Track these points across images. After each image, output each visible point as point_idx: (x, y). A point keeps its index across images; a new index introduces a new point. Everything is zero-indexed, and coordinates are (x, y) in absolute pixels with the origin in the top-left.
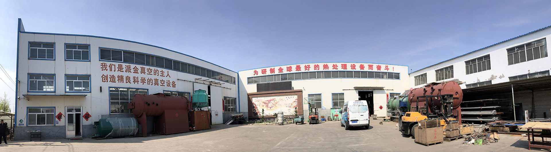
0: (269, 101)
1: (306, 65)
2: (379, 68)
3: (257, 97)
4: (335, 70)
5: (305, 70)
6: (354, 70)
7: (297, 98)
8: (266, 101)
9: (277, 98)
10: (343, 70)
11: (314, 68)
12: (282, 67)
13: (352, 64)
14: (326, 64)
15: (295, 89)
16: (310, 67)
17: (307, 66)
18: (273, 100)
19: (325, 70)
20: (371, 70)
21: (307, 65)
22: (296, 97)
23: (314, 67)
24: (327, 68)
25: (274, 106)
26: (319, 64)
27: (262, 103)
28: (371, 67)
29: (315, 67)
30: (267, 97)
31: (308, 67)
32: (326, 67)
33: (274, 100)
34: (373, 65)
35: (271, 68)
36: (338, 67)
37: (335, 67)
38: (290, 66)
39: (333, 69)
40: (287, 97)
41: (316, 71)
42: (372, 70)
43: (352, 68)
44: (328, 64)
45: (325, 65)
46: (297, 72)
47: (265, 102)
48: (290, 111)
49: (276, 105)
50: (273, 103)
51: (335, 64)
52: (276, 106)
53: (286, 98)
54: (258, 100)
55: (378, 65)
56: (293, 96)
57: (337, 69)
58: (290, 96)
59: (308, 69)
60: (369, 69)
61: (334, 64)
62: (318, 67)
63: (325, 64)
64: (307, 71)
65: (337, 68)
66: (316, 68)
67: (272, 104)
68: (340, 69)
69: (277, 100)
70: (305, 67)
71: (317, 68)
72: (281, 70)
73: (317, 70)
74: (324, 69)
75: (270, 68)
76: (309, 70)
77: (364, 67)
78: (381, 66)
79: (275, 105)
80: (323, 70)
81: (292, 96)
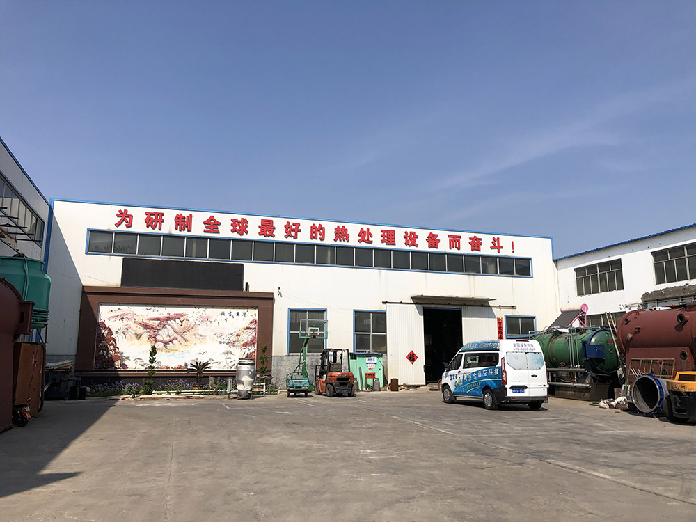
0: (163, 321)
1: (288, 223)
2: (476, 244)
3: (120, 304)
4: (363, 244)
5: (286, 237)
6: (413, 248)
7: (256, 318)
8: (150, 320)
9: (192, 314)
10: (384, 246)
11: (312, 235)
12: (218, 217)
13: (409, 230)
14: (343, 227)
15: (251, 289)
16: (300, 231)
17: (291, 224)
18: (177, 317)
19: (338, 243)
20: (454, 251)
21: (292, 221)
22: (252, 314)
23: (312, 230)
24: (345, 237)
25: (179, 338)
26: (324, 224)
27: (134, 326)
28: (455, 241)
29: (312, 232)
30: (157, 308)
31: (294, 227)
32: (341, 233)
33: (182, 318)
34: (460, 237)
35: (179, 212)
36: (372, 237)
37: (365, 235)
38: (244, 217)
39: (359, 241)
40: (227, 311)
41: (314, 241)
42: (459, 249)
43: (406, 244)
44: (347, 226)
45: (341, 227)
46: (262, 238)
47: (147, 322)
48: (230, 356)
49: (187, 336)
50: (176, 326)
51: (365, 227)
52: (186, 340)
53: (223, 314)
54: (120, 313)
55: (472, 235)
56: (245, 311)
57: (371, 242)
58: (234, 311)
59: (293, 234)
60: (450, 248)
61: (362, 229)
62: (321, 231)
63: (341, 225)
64: (290, 240)
65: (370, 239)
66: (316, 235)
67: (171, 332)
68: (377, 242)
69: (192, 321)
70: (287, 226)
71: (319, 236)
72: (212, 225)
73: (318, 241)
74: (335, 240)
75: (175, 213)
76: (295, 237)
77: (439, 241)
78: (481, 239)
79: (182, 334)
80: (334, 243)
81: (241, 311)
